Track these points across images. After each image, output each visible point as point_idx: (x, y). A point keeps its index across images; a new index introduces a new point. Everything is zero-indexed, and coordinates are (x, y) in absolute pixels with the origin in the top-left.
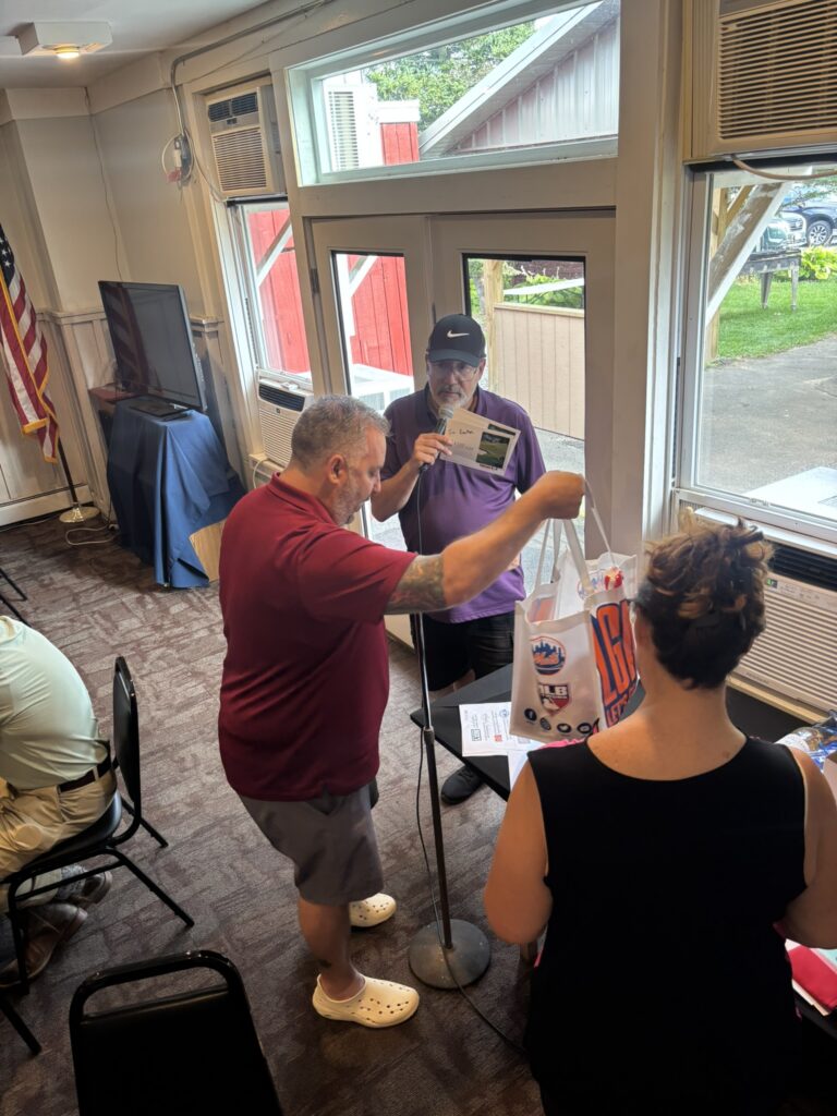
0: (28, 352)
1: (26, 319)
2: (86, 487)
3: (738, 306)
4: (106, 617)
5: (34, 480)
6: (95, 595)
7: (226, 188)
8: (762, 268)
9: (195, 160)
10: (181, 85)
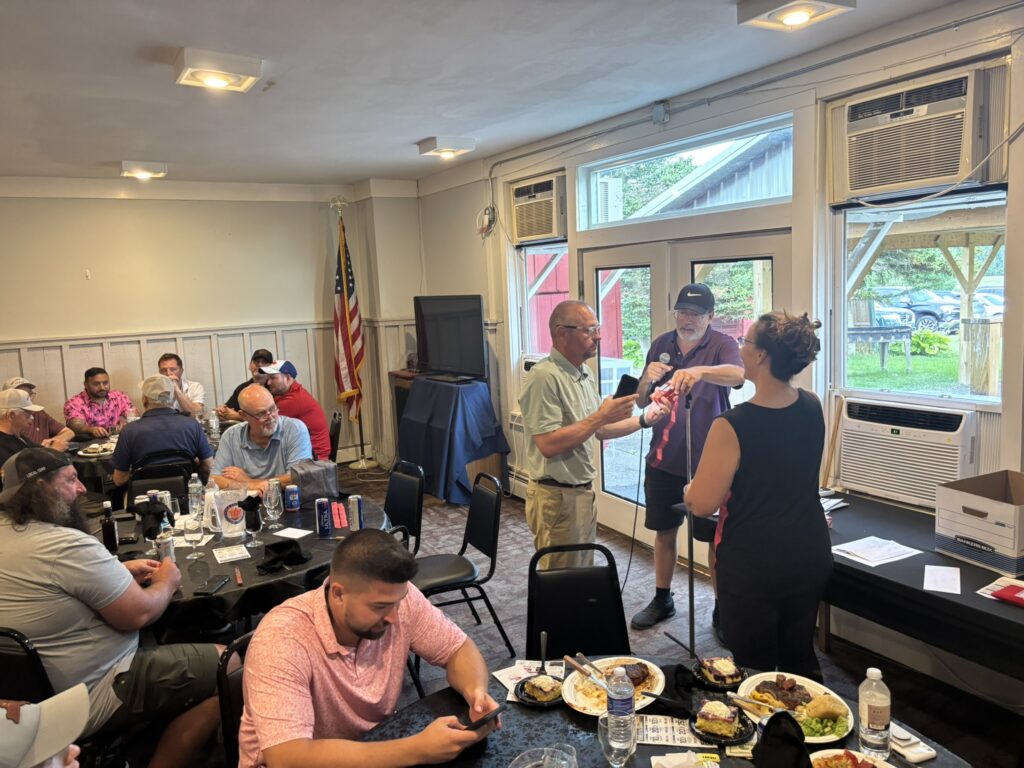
0: (353, 343)
2: (370, 446)
3: (861, 369)
7: (521, 234)
8: (879, 339)
9: (498, 221)
10: (496, 178)
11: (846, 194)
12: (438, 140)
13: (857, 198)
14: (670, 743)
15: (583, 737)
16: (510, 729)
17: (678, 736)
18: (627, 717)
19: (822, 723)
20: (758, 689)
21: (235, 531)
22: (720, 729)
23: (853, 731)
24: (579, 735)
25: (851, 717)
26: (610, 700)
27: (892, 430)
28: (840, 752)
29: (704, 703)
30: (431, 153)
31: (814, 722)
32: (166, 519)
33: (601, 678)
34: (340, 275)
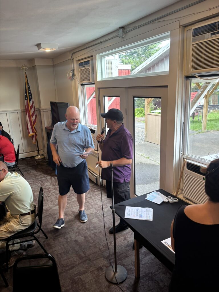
0: (32, 117)
1: (33, 110)
2: (42, 151)
4: (42, 182)
5: (30, 148)
6: (40, 176)
7: (81, 81)
9: (75, 75)
10: (73, 59)
12: (42, 44)
13: (195, 74)
30: (42, 50)
34: (27, 94)
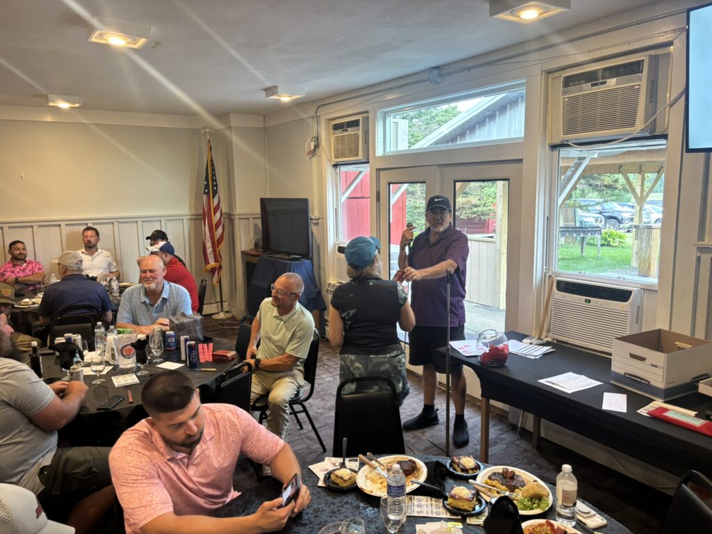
0: (216, 230)
1: (218, 214)
2: (227, 303)
3: (568, 255)
7: (337, 157)
8: (580, 234)
9: (321, 147)
10: (319, 116)
11: (560, 137)
12: (279, 88)
13: (567, 141)
14: (430, 515)
15: (370, 511)
16: (320, 507)
17: (435, 510)
18: (400, 498)
19: (531, 501)
20: (490, 478)
21: (129, 364)
22: (463, 506)
23: (552, 506)
24: (367, 510)
25: (551, 497)
26: (389, 487)
27: (586, 300)
28: (543, 521)
29: (453, 488)
30: (274, 97)
31: (526, 500)
32: (77, 355)
33: (384, 470)
34: (208, 182)
